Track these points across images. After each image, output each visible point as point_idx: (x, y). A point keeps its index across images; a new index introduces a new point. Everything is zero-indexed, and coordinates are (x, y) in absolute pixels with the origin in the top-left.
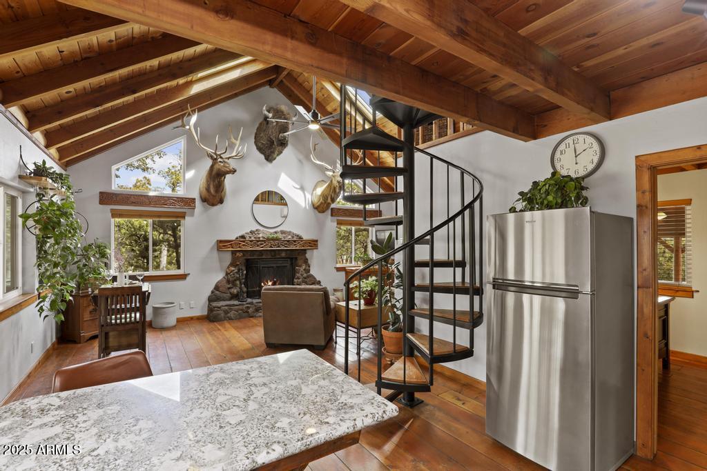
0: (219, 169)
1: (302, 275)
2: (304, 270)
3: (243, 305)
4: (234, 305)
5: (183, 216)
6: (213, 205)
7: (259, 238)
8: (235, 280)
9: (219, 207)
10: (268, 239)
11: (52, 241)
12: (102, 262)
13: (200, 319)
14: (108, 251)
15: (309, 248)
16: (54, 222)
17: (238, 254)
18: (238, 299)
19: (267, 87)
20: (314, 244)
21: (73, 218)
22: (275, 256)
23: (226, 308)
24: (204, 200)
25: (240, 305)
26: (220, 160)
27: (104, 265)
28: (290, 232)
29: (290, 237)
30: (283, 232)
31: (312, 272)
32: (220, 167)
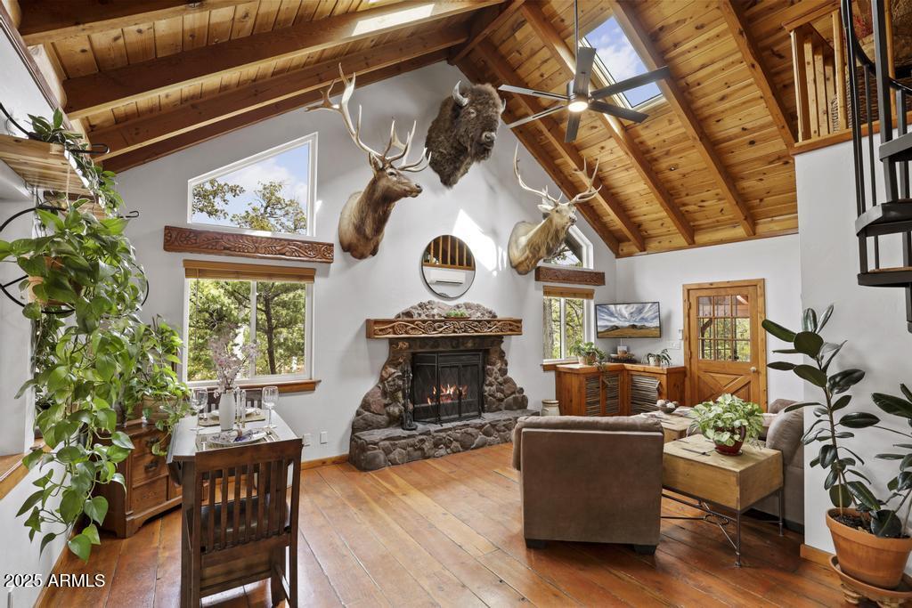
0: (389, 187)
1: (496, 379)
2: (499, 370)
3: (413, 436)
4: (400, 438)
5: (309, 275)
6: (362, 257)
7: (433, 316)
8: (396, 391)
9: (369, 261)
10: (448, 318)
11: (72, 321)
12: (167, 361)
13: (338, 462)
14: (177, 340)
15: (509, 333)
16: (79, 269)
17: (401, 344)
18: (402, 425)
19: (443, 64)
20: (515, 326)
21: (130, 261)
22: (458, 346)
23: (387, 443)
24: (348, 248)
25: (409, 437)
26: (389, 170)
27: (170, 368)
28: (478, 306)
29: (479, 314)
30: (468, 306)
31: (510, 374)
32: (390, 184)
